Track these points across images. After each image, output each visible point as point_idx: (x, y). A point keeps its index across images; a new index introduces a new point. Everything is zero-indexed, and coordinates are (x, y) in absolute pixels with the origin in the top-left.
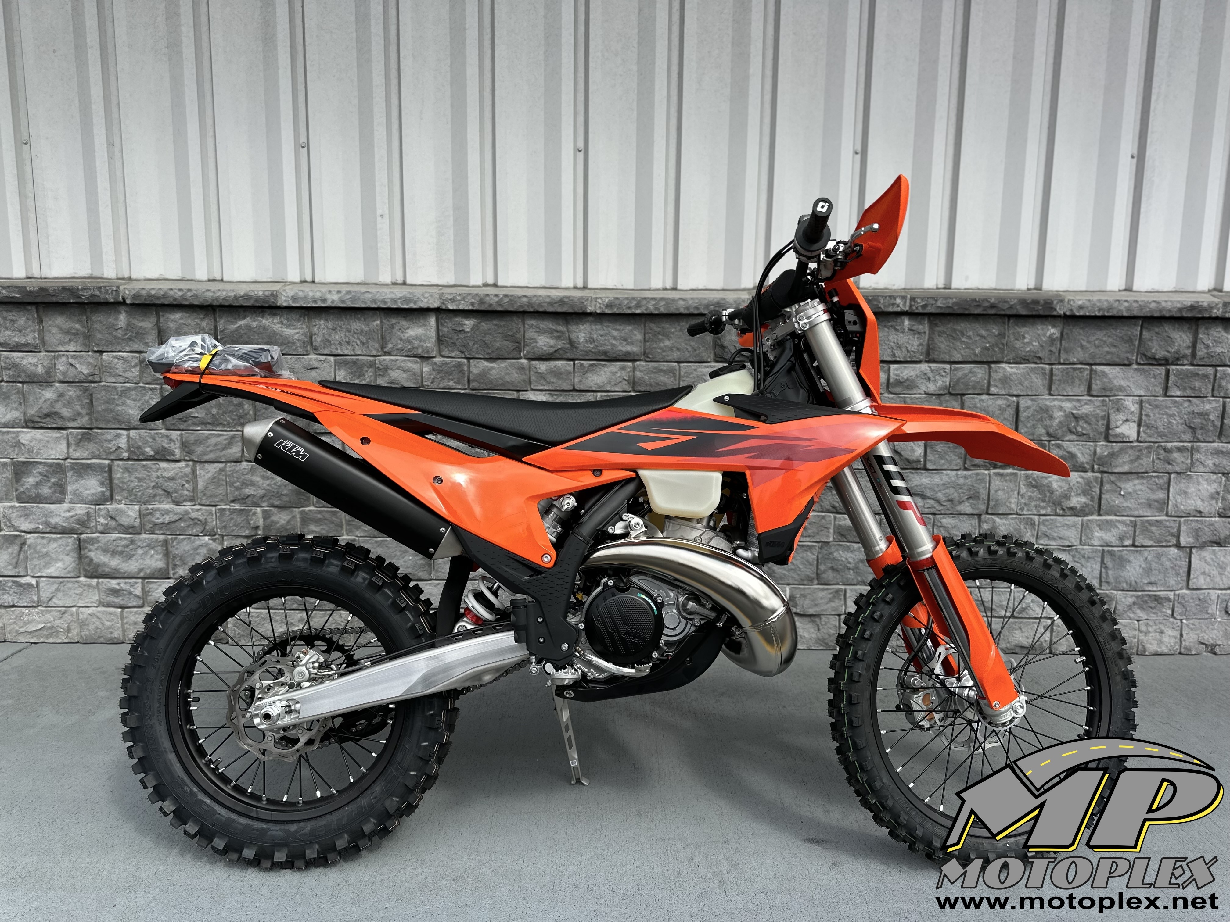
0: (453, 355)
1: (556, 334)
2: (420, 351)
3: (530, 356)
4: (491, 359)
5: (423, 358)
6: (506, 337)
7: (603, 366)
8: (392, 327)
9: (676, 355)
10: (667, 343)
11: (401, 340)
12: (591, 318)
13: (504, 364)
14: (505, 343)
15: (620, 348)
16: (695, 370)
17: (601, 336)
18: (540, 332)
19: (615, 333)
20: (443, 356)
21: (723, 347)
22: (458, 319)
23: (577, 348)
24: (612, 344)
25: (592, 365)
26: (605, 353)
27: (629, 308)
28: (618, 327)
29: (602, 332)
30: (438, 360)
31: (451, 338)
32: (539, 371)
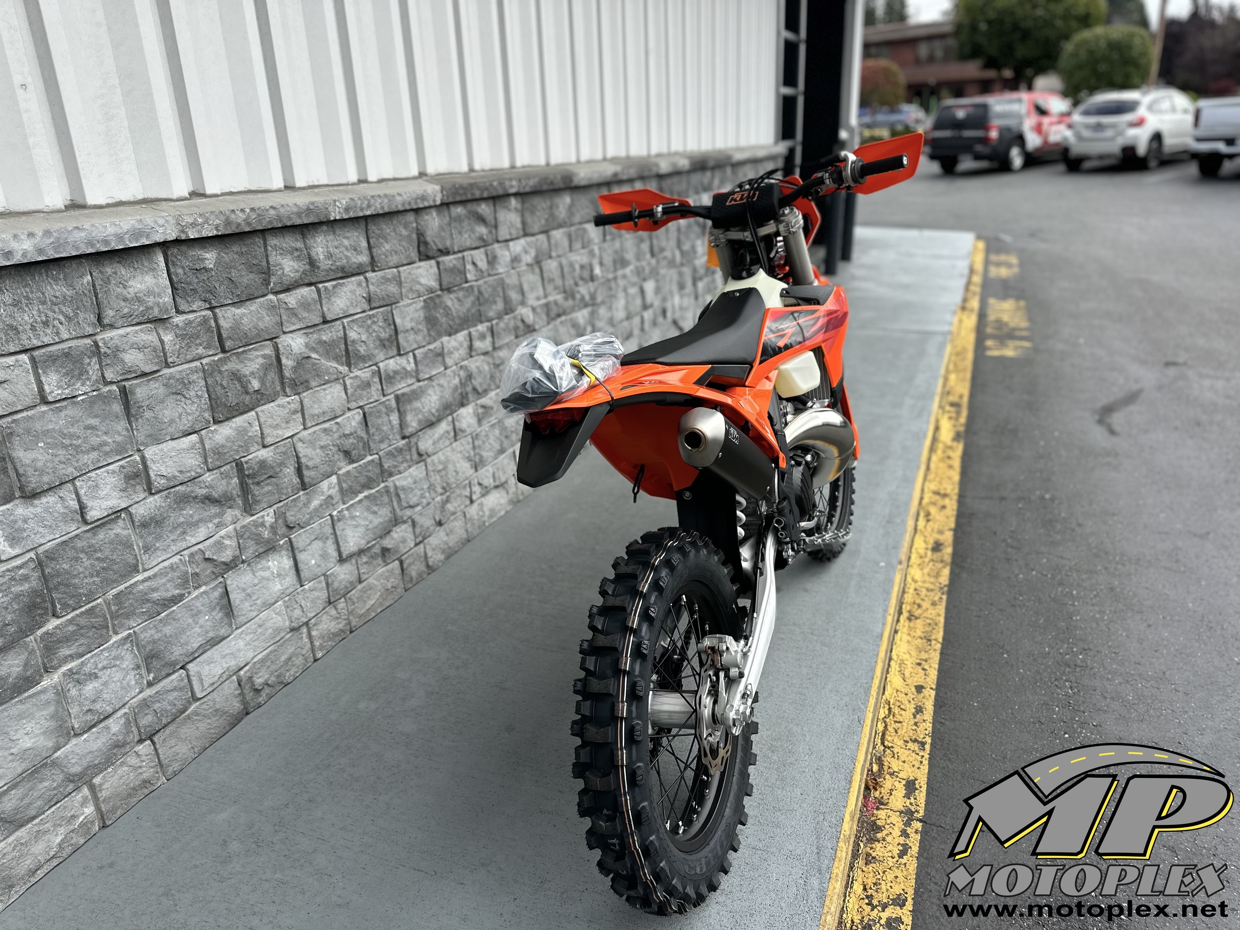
0: (195, 307)
1: (296, 254)
2: (156, 313)
3: (278, 289)
4: (240, 303)
5: (159, 321)
6: (251, 268)
7: (341, 285)
8: (107, 281)
9: (394, 259)
10: (387, 247)
11: (125, 300)
12: (325, 228)
13: (254, 306)
14: (251, 276)
15: (354, 260)
16: (410, 273)
17: (336, 248)
18: (284, 252)
19: (346, 242)
20: (183, 313)
21: (426, 243)
22: (196, 252)
23: (318, 268)
24: (347, 257)
25: (334, 287)
26: (343, 269)
27: (362, 209)
28: (348, 234)
29: (336, 243)
30: (179, 320)
31: (189, 284)
32: (291, 306)
